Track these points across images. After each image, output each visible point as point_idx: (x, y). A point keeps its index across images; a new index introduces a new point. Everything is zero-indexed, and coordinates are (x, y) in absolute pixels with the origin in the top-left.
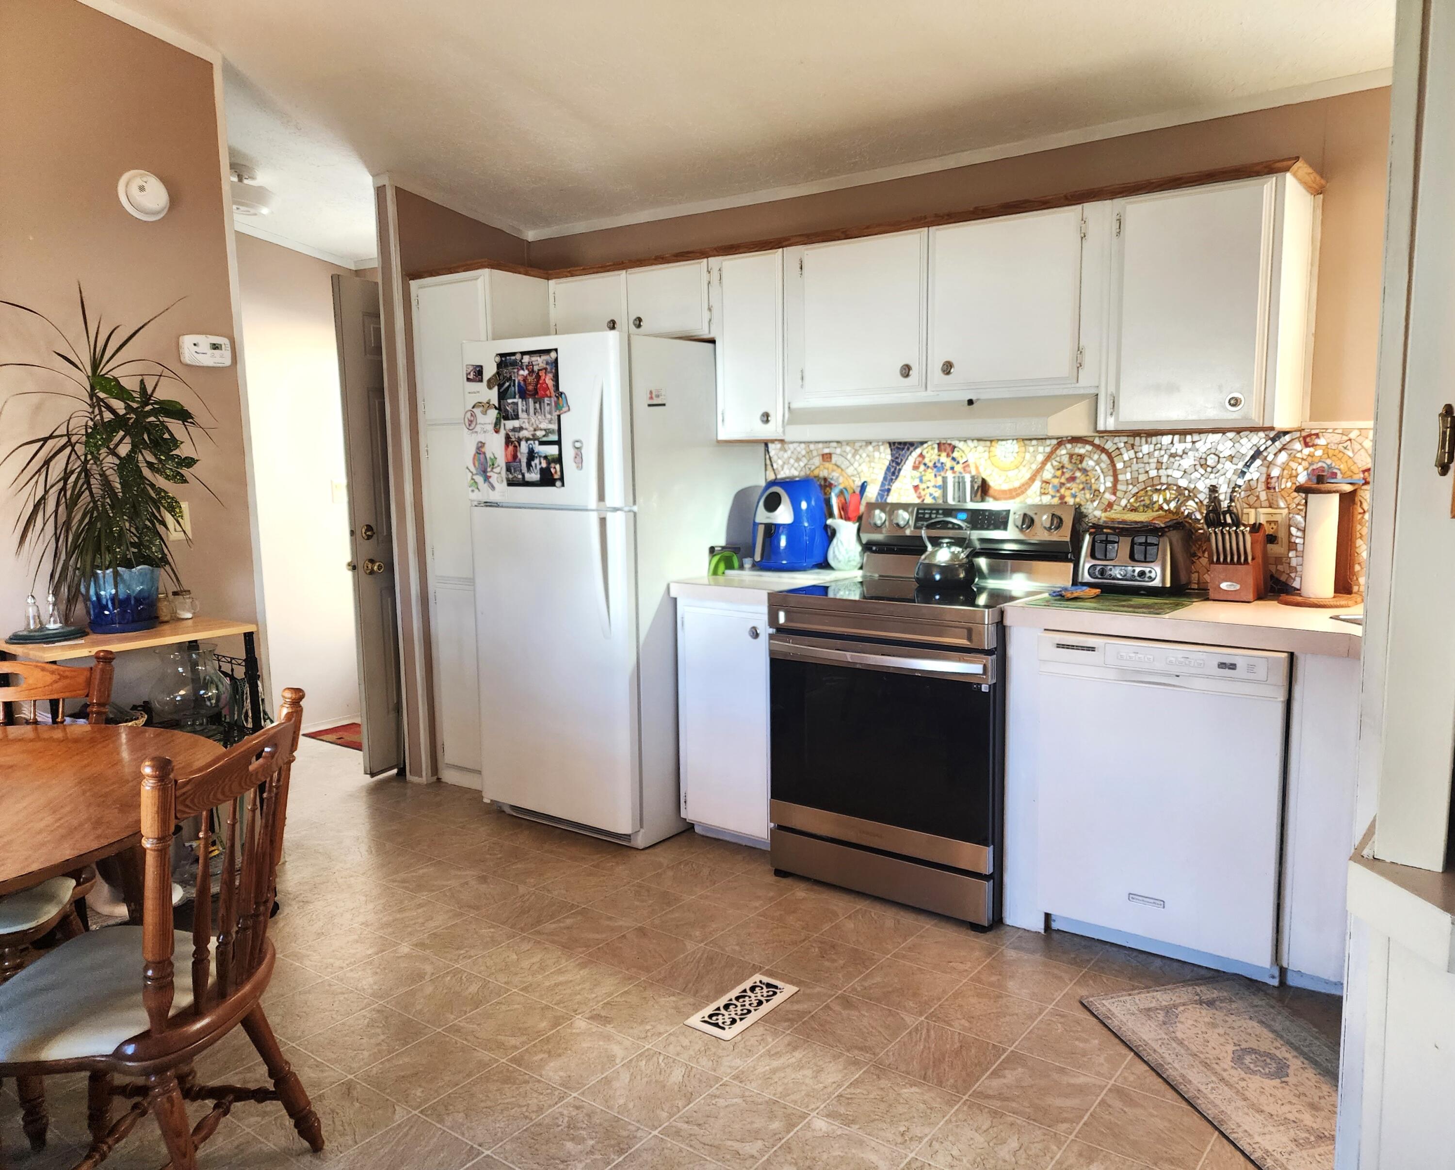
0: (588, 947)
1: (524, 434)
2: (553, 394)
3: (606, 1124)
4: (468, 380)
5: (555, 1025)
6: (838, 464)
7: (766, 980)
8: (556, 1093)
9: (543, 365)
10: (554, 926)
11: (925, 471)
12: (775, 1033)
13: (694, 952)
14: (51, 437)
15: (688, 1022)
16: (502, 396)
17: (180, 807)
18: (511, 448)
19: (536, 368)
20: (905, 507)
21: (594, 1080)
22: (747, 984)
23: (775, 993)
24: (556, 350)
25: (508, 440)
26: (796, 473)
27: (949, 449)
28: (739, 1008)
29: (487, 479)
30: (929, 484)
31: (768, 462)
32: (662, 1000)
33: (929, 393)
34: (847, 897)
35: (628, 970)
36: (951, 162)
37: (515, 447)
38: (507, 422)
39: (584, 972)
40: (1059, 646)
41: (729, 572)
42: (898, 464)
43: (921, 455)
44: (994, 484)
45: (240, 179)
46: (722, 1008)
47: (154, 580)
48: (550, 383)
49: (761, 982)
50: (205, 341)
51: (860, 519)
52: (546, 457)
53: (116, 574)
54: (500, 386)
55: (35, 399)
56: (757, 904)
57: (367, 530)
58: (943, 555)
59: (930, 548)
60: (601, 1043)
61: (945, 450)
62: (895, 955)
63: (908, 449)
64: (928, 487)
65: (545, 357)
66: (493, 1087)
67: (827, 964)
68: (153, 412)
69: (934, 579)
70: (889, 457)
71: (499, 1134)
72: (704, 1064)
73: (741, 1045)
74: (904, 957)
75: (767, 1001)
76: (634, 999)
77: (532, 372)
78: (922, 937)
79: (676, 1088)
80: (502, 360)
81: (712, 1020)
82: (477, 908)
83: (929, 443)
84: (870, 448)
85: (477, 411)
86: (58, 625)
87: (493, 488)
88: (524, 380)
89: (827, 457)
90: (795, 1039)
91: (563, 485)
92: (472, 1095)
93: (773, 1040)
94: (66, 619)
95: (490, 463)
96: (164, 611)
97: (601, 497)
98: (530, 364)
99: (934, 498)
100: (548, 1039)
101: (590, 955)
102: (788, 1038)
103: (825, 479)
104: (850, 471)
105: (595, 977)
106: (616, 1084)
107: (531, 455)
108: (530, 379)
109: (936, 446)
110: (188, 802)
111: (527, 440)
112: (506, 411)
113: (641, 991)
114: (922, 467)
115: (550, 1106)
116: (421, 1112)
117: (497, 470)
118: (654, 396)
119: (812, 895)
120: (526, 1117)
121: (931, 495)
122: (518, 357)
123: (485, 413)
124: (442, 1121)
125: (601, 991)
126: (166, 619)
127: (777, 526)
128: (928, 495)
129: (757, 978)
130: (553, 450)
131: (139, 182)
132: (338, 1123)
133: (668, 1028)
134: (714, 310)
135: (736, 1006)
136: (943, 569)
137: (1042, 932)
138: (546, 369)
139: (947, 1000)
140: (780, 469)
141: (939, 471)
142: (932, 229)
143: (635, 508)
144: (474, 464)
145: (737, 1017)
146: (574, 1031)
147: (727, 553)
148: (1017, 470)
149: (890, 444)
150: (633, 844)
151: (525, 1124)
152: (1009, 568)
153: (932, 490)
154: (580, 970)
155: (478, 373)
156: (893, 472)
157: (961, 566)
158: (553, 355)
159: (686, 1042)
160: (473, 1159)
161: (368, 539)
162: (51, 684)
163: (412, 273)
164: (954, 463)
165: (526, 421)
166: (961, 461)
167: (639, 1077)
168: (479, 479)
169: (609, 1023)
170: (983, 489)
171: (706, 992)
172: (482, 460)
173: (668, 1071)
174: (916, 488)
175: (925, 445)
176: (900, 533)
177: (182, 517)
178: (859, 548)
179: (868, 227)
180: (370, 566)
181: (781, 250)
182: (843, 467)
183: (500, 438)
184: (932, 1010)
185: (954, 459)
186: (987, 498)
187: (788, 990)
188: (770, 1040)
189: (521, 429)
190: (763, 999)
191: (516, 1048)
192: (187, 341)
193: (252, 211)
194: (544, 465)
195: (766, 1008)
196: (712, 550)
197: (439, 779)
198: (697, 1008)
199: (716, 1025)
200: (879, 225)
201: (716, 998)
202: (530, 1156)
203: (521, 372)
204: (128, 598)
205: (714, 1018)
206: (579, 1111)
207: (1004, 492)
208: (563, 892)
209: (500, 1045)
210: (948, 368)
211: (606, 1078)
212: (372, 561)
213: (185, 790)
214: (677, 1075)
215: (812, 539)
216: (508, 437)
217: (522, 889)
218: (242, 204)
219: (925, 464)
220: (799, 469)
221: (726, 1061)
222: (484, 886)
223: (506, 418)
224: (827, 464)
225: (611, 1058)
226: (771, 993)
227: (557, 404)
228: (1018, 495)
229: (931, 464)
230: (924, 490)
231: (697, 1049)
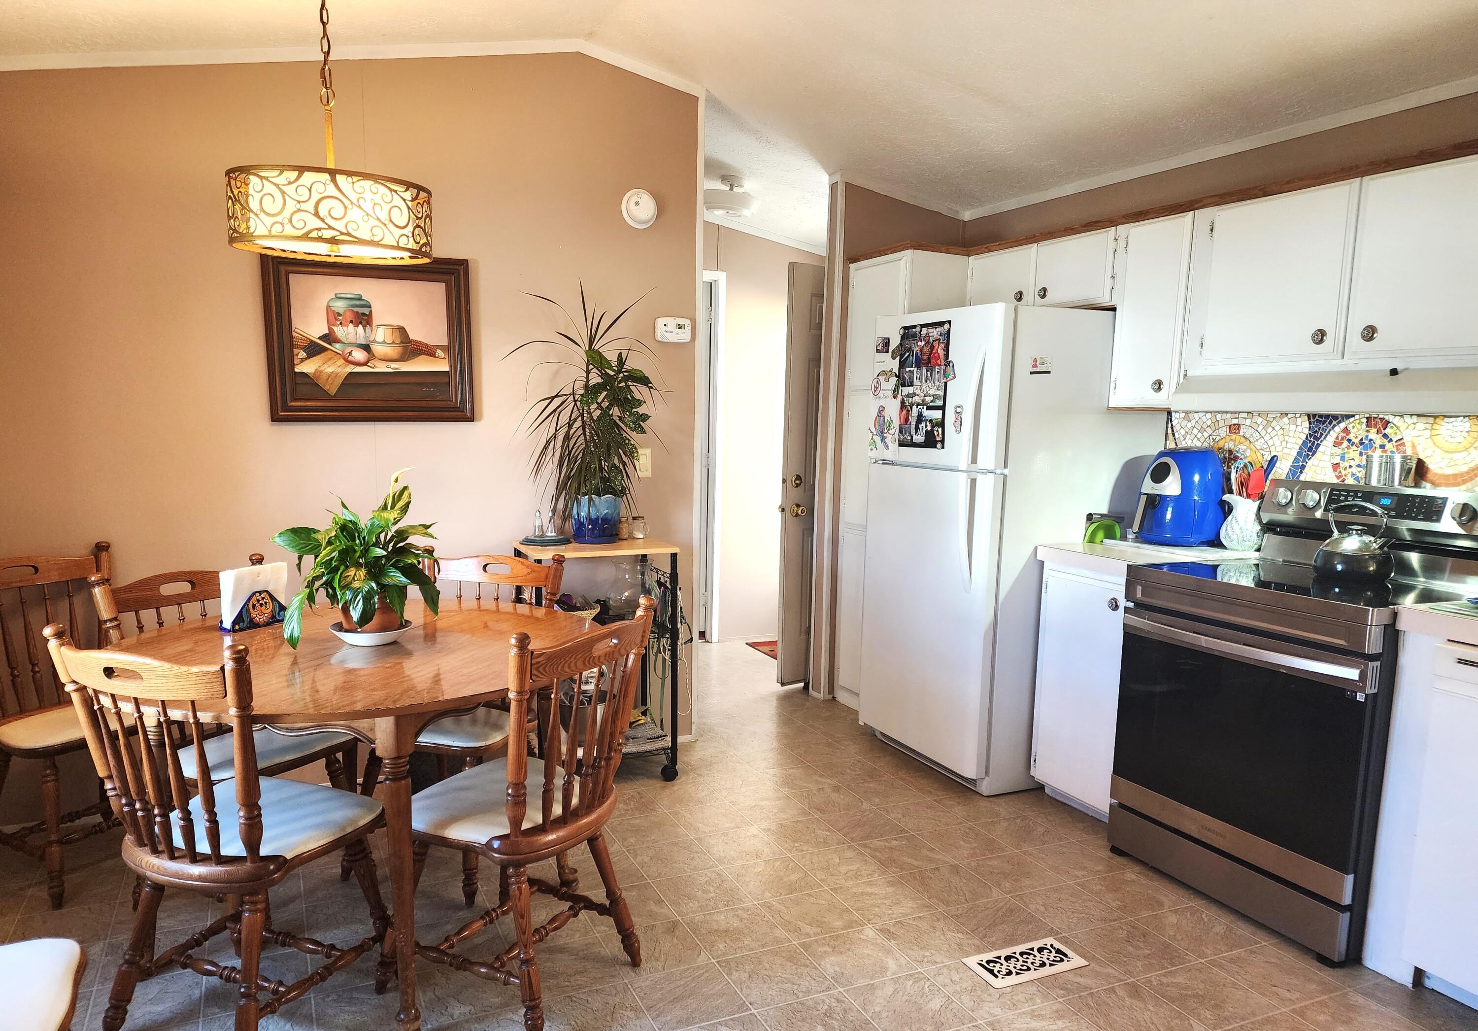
0: (902, 869)
1: (917, 399)
2: (943, 363)
3: (857, 1023)
4: (878, 351)
5: (849, 925)
6: (1246, 435)
7: (1057, 945)
8: (826, 983)
9: (937, 336)
10: (882, 843)
11: (1348, 447)
12: (1046, 997)
13: (997, 901)
14: (557, 396)
15: (965, 960)
16: (902, 365)
17: (534, 672)
18: (904, 412)
19: (931, 340)
20: (1316, 486)
21: (862, 982)
22: (1037, 945)
23: (1062, 960)
24: (949, 322)
25: (903, 405)
26: (1199, 444)
27: (1380, 425)
28: (1020, 963)
29: (883, 439)
30: (1352, 463)
31: (1170, 431)
32: (949, 934)
33: (1345, 360)
34: (1181, 892)
35: (929, 898)
36: (1412, 101)
37: (908, 411)
38: (903, 388)
39: (890, 890)
40: (1461, 661)
41: (1108, 541)
42: (1317, 439)
43: (1346, 430)
44: (1435, 465)
45: (731, 189)
46: (1002, 958)
47: (616, 507)
48: (941, 352)
49: (1052, 946)
50: (672, 322)
51: (1262, 497)
52: (931, 421)
53: (590, 499)
54: (901, 356)
55: (555, 367)
56: (1079, 873)
57: (796, 479)
58: (1351, 544)
59: (1336, 533)
60: (880, 954)
61: (1375, 426)
62: (1213, 963)
63: (1330, 423)
64: (1350, 467)
65: (939, 329)
66: (779, 961)
67: (1130, 949)
68: (626, 379)
69: (1336, 569)
70: (1307, 431)
71: (769, 1000)
72: (965, 1002)
73: (1008, 997)
74: (1221, 967)
75: (1051, 965)
76: (924, 925)
77: (927, 343)
78: (1252, 952)
79: (930, 1014)
80: (905, 333)
81: (988, 966)
82: (822, 811)
83: (1357, 417)
84: (1286, 420)
85: (881, 378)
86: (553, 534)
87: (887, 447)
88: (921, 351)
89: (1234, 428)
90: (1065, 1008)
91: (943, 447)
92: (760, 963)
93: (1042, 1002)
94: (561, 530)
95: (887, 425)
96: (624, 532)
97: (974, 460)
98: (927, 335)
99: (1357, 479)
100: (838, 936)
101: (901, 877)
102: (1058, 1006)
103: (1230, 452)
104: (1259, 444)
105: (897, 897)
106: (879, 992)
107: (920, 418)
108: (926, 349)
109: (1365, 420)
110: (541, 669)
111: (918, 405)
112: (904, 378)
113: (933, 921)
114: (1345, 444)
115: (817, 992)
116: (718, 962)
117: (892, 432)
118: (1038, 364)
119: (1143, 880)
120: (795, 994)
121: (1353, 475)
122: (918, 329)
123: (887, 380)
124: (730, 974)
125: (898, 910)
126: (625, 537)
127: (1163, 498)
128: (1349, 476)
129: (1049, 941)
130: (937, 414)
131: (635, 199)
132: (657, 950)
133: (945, 961)
134: (1117, 280)
135: (1018, 960)
136: (1347, 559)
137: (1410, 986)
138: (939, 340)
139: (1253, 1023)
140: (1182, 439)
141: (1366, 448)
142: (1366, 179)
143: (1006, 471)
144: (875, 425)
145: (1014, 971)
146: (862, 937)
147: (1107, 522)
148: (1466, 453)
149: (1309, 416)
150: (977, 789)
151: (791, 1000)
152: (1448, 568)
153: (1354, 470)
154: (888, 887)
155: (886, 343)
156: (1310, 447)
157: (1373, 557)
158: (946, 326)
159: (956, 977)
160: (742, 1012)
161: (797, 487)
162: (526, 576)
163: (852, 258)
164: (1386, 441)
165: (918, 387)
166: (1394, 440)
167: (901, 993)
168: (877, 439)
169: (895, 939)
170: (1420, 471)
171: (994, 939)
172: (881, 422)
173: (929, 997)
174: (1336, 466)
175: (1352, 419)
176: (1308, 516)
177: (638, 460)
178: (1258, 528)
179: (1288, 182)
180: (795, 509)
181: (1192, 212)
182: (1252, 439)
183: (897, 403)
184: (1230, 1028)
185: (1385, 436)
186: (1424, 483)
187: (1076, 961)
188: (1039, 1001)
189: (914, 394)
190: (1047, 962)
191: (808, 935)
192: (660, 322)
193: (738, 214)
194: (929, 428)
195: (1047, 971)
196: (1090, 517)
197: (834, 698)
198: (979, 951)
199: (991, 972)
200: (1301, 179)
201: (1001, 947)
202: (785, 1026)
203: (919, 343)
204: (597, 519)
205: (992, 965)
206: (839, 1005)
207: (1446, 477)
208: (900, 816)
209: (798, 930)
210: (1369, 333)
211: (873, 984)
212: (798, 506)
213: (539, 660)
214: (936, 1003)
215: (1203, 515)
216: (903, 402)
217: (866, 805)
218: (730, 209)
219: (1349, 441)
220: (1202, 440)
221: (986, 1007)
222: (836, 795)
223: (903, 385)
224: (1234, 436)
225: (884, 970)
226: (1058, 959)
227: (945, 374)
228: (1464, 482)
229: (1357, 441)
230: (1345, 469)
231: (964, 986)
